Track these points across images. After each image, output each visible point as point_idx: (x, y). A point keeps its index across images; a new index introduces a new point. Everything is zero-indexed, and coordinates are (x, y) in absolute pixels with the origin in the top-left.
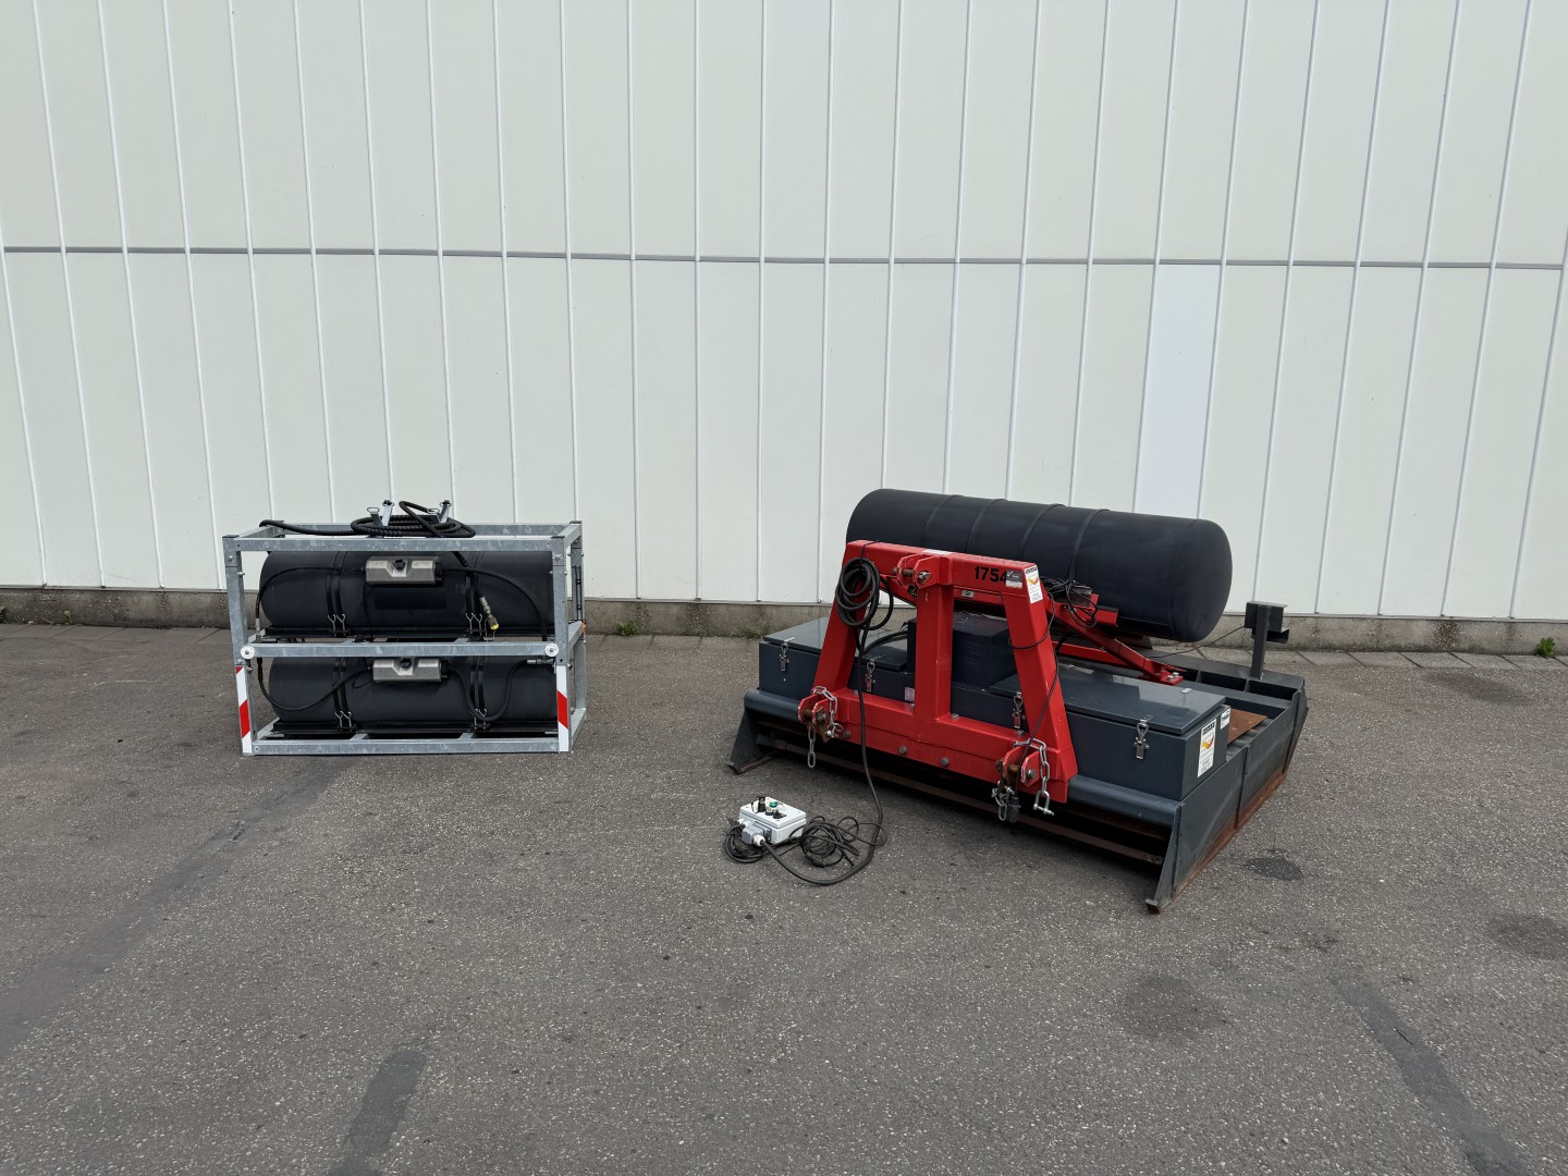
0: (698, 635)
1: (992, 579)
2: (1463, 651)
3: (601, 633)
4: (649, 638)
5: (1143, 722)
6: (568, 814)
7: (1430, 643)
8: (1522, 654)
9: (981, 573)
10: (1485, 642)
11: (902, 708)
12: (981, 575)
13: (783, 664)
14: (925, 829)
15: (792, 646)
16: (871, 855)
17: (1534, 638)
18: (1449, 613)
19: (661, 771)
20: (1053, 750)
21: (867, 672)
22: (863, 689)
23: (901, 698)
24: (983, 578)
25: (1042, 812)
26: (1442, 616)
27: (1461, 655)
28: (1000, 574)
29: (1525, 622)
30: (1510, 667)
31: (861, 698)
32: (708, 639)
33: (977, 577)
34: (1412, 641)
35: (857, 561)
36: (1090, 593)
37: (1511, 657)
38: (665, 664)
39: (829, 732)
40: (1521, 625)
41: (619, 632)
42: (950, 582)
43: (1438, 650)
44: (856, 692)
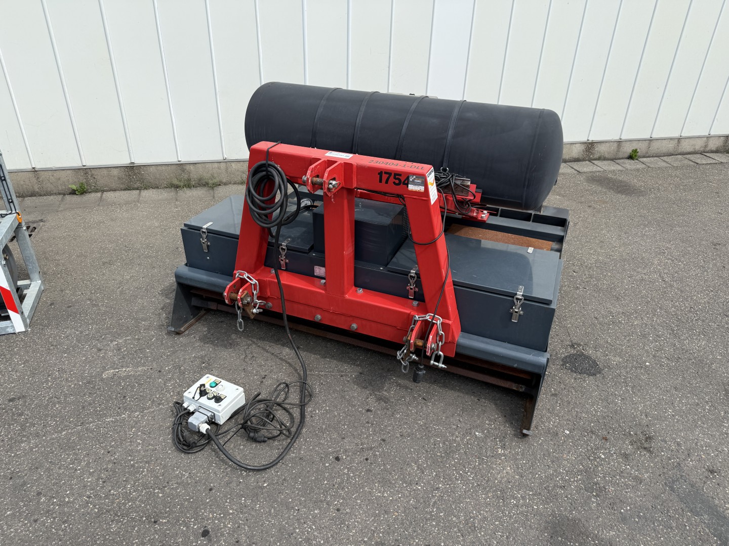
0: (137, 189)
1: (394, 183)
2: (595, 159)
3: (60, 194)
4: (99, 194)
5: (520, 294)
6: (21, 415)
7: (581, 157)
8: (622, 158)
9: (385, 177)
10: (606, 153)
11: (313, 284)
12: (384, 180)
13: (205, 246)
14: (339, 371)
15: (209, 231)
16: (303, 416)
17: (628, 149)
18: (591, 139)
19: (112, 341)
20: (447, 321)
21: (280, 254)
22: (278, 267)
23: (311, 274)
24: (387, 182)
25: (437, 366)
26: (588, 140)
27: (595, 162)
28: (403, 179)
29: (626, 141)
30: (620, 168)
31: (277, 276)
32: (146, 191)
33: (381, 181)
34: (572, 156)
35: (265, 164)
36: (469, 183)
37: (618, 161)
38: (112, 220)
39: (254, 311)
40: (624, 142)
41: (73, 192)
42: (355, 185)
43: (584, 160)
44: (273, 271)
